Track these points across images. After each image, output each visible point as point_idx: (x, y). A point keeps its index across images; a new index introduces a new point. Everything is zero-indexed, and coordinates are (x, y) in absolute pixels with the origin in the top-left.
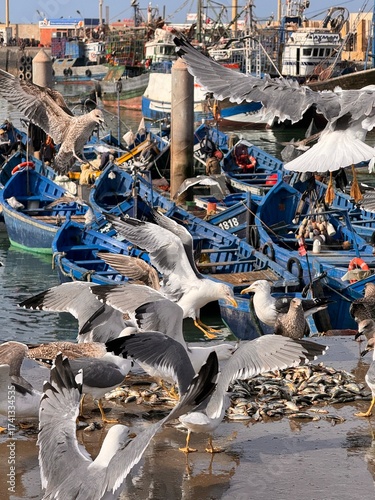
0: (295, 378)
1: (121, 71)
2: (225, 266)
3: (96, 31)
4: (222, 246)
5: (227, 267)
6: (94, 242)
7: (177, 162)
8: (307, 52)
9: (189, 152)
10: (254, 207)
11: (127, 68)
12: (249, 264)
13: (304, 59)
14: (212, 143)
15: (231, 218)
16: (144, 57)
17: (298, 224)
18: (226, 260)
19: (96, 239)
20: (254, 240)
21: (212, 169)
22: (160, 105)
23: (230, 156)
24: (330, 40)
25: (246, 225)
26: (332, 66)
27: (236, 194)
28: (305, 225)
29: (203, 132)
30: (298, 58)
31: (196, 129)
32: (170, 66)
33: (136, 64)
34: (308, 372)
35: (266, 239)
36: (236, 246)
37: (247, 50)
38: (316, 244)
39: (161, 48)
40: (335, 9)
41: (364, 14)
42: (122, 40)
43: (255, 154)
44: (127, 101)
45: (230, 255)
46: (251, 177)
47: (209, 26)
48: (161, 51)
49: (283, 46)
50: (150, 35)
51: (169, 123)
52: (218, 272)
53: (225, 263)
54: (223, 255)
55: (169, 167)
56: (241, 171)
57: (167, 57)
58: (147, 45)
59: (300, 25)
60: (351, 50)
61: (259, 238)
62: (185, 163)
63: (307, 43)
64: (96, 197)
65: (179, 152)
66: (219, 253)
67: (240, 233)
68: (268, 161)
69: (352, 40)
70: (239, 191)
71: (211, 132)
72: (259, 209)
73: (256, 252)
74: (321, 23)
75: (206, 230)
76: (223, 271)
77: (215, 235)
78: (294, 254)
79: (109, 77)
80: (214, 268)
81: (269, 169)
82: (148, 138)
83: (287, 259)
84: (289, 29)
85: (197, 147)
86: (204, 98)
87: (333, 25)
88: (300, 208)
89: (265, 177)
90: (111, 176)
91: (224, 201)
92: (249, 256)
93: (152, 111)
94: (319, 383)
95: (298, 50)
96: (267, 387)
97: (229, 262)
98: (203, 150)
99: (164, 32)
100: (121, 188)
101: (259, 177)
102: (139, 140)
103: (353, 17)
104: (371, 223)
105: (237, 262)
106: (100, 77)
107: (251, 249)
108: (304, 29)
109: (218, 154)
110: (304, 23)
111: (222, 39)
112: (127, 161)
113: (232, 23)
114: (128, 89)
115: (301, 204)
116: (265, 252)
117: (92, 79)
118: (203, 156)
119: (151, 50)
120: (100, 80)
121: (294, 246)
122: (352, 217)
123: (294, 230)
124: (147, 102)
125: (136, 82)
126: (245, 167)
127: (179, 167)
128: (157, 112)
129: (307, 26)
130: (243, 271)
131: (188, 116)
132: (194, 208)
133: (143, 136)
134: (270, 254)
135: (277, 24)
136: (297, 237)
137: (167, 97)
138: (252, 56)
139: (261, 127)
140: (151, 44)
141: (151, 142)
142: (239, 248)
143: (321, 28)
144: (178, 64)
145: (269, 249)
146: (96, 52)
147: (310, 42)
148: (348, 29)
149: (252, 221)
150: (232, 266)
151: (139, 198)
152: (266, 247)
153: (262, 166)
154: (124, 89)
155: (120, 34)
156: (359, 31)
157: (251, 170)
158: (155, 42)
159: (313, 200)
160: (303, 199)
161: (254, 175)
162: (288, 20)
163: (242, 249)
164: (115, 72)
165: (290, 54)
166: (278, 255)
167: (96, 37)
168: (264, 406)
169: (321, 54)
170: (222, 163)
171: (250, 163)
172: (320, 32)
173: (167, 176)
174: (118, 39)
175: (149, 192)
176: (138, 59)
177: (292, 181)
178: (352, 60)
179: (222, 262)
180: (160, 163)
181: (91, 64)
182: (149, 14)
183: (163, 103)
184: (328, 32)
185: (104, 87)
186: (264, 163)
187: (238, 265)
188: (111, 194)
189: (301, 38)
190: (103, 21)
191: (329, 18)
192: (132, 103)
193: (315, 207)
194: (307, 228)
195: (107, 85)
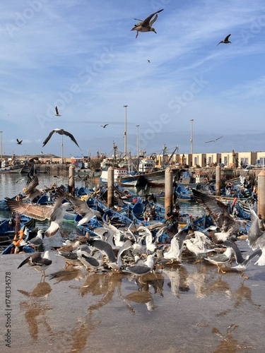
1: (94, 171)
7: (109, 196)
8: (145, 165)
9: (113, 193)
10: (131, 209)
11: (96, 170)
13: (145, 167)
15: (124, 211)
16: (100, 167)
20: (130, 217)
22: (105, 180)
24: (152, 162)
25: (128, 213)
26: (152, 169)
27: (126, 205)
28: (145, 213)
29: (117, 187)
30: (143, 167)
31: (115, 186)
32: (107, 169)
33: (98, 169)
35: (134, 218)
36: (126, 220)
37: (129, 165)
38: (149, 219)
39: (105, 164)
40: (153, 154)
41: (161, 155)
44: (95, 179)
47: (118, 158)
49: (139, 164)
50: (102, 161)
51: (107, 185)
55: (107, 197)
57: (107, 167)
59: (143, 158)
60: (157, 165)
61: (132, 217)
62: (111, 196)
65: (110, 193)
67: (127, 216)
69: (158, 162)
71: (119, 187)
73: (132, 221)
74: (149, 157)
75: (118, 215)
76: (123, 227)
77: (120, 216)
78: (143, 222)
79: (91, 172)
82: (100, 189)
84: (141, 159)
86: (117, 178)
87: (153, 158)
90: (90, 200)
91: (123, 206)
95: (143, 165)
99: (106, 160)
100: (93, 203)
102: (97, 189)
103: (158, 156)
107: (130, 220)
108: (145, 159)
110: (145, 157)
111: (122, 162)
114: (96, 176)
117: (86, 173)
119: (102, 165)
120: (88, 173)
121: (143, 219)
122: (159, 211)
123: (142, 215)
124: (101, 179)
125: (98, 174)
128: (104, 182)
131: (112, 183)
132: (114, 209)
135: (137, 157)
136: (143, 217)
137: (107, 178)
138: (130, 167)
139: (133, 186)
140: (102, 163)
144: (110, 168)
146: (87, 165)
147: (146, 163)
148: (156, 159)
149: (130, 212)
151: (98, 206)
152: (135, 220)
155: (94, 161)
156: (159, 160)
162: (140, 156)
165: (141, 166)
167: (87, 161)
169: (149, 166)
172: (149, 160)
173: (106, 200)
175: (101, 204)
178: (158, 167)
180: (104, 196)
181: (85, 169)
182: (102, 155)
184: (151, 160)
185: (89, 175)
189: (144, 161)
190: (89, 157)
191: (152, 156)
192: (97, 180)
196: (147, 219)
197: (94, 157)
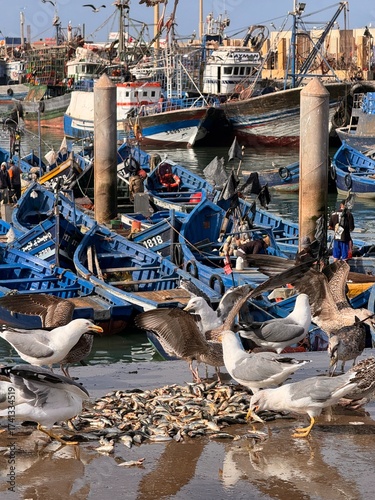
0: (216, 398)
1: (43, 90)
2: (147, 284)
3: (17, 50)
4: (144, 264)
5: (150, 285)
6: (16, 261)
7: (100, 181)
8: (228, 71)
9: (113, 171)
10: (178, 225)
11: (49, 87)
12: (172, 281)
13: (225, 77)
14: (136, 162)
15: (155, 236)
16: (66, 77)
17: (223, 241)
18: (148, 278)
19: (18, 257)
20: (178, 258)
21: (135, 188)
22: (81, 123)
23: (154, 175)
24: (251, 58)
25: (170, 242)
26: (253, 85)
27: (161, 215)
28: (230, 243)
29: (125, 151)
30: (219, 77)
31: (119, 148)
32: (92, 85)
33: (57, 82)
34: (229, 391)
35: (189, 257)
36: (158, 264)
37: (168, 70)
38: (240, 261)
39: (83, 67)
40: (255, 27)
41: (284, 33)
42: (42, 59)
43: (179, 174)
44: (50, 121)
45: (153, 273)
46: (174, 196)
47: (131, 45)
48: (83, 70)
49: (204, 64)
50: (71, 53)
51: (92, 142)
52: (140, 290)
53: (147, 281)
54: (146, 273)
55: (92, 185)
56: (165, 190)
57: (90, 75)
58: (68, 64)
59: (221, 44)
60: (272, 68)
61: (182, 256)
62: (109, 182)
63: (228, 62)
64: (19, 217)
65: (103, 171)
66: (142, 271)
67: (164, 251)
68: (192, 179)
69: (272, 58)
70: (162, 208)
71: (132, 151)
72: (183, 227)
73: (179, 270)
74: (242, 41)
75: (128, 248)
76: (146, 289)
77: (137, 253)
78: (218, 272)
79: (31, 97)
80: (136, 286)
81: (193, 188)
82: (71, 157)
83: (209, 277)
84: (211, 47)
85: (120, 166)
86: (125, 117)
87: (253, 43)
88: (224, 226)
89: (189, 195)
90: (33, 195)
91: (151, 218)
92: (171, 274)
93: (74, 129)
94: (240, 402)
95: (219, 68)
96: (188, 407)
97: (152, 280)
98: (127, 170)
99: (85, 51)
100: (45, 207)
101: (184, 196)
102: (62, 159)
103: (273, 35)
104: (293, 240)
105: (160, 279)
106: (21, 97)
107: (173, 267)
108: (225, 47)
109: (142, 173)
110: (225, 42)
111: (144, 58)
112: (49, 181)
113: (154, 40)
114: (51, 108)
115: (225, 222)
116: (188, 270)
117: (13, 99)
118: (127, 175)
119: (72, 69)
120: (22, 100)
122: (275, 234)
123: (218, 248)
124: (69, 120)
125: (59, 101)
126: (169, 186)
127: (103, 186)
128: (79, 131)
129: (228, 44)
130: (165, 289)
131: (111, 134)
132: (120, 227)
133: (65, 156)
134: (193, 272)
135: (199, 42)
136: (221, 255)
137: (90, 116)
138: (173, 75)
139: (183, 145)
140: (72, 63)
141: (74, 161)
142: (161, 266)
143: (241, 47)
144: (102, 82)
145: (192, 267)
146: (18, 71)
147: (230, 61)
148: (269, 47)
149: (176, 239)
150: (154, 284)
151: (61, 216)
152: (189, 265)
153: (186, 185)
154: (47, 109)
155: (40, 54)
156: (280, 50)
157: (175, 189)
158: (77, 60)
159: (237, 218)
160: (227, 217)
161: (178, 193)
162: (209, 38)
163: (164, 266)
164: (36, 91)
165: (211, 72)
166: (201, 273)
167: (17, 56)
168: (185, 427)
169: (242, 73)
170: (146, 182)
171: (174, 181)
172: (240, 51)
173: (91, 195)
174: (38, 58)
175: (72, 210)
176: (60, 78)
177: (216, 200)
178: (273, 77)
179: (144, 280)
180: (83, 182)
181: (12, 83)
182: (69, 33)
183: (84, 122)
184: (248, 50)
185: (26, 107)
186: (188, 181)
187: (161, 282)
188: (34, 213)
189: (223, 56)
190: (25, 39)
191: (249, 35)
192: (56, 124)
193: (239, 224)
194: (231, 246)
195: (29, 105)
196: (233, 263)
197: (42, 38)
